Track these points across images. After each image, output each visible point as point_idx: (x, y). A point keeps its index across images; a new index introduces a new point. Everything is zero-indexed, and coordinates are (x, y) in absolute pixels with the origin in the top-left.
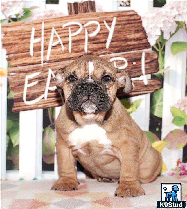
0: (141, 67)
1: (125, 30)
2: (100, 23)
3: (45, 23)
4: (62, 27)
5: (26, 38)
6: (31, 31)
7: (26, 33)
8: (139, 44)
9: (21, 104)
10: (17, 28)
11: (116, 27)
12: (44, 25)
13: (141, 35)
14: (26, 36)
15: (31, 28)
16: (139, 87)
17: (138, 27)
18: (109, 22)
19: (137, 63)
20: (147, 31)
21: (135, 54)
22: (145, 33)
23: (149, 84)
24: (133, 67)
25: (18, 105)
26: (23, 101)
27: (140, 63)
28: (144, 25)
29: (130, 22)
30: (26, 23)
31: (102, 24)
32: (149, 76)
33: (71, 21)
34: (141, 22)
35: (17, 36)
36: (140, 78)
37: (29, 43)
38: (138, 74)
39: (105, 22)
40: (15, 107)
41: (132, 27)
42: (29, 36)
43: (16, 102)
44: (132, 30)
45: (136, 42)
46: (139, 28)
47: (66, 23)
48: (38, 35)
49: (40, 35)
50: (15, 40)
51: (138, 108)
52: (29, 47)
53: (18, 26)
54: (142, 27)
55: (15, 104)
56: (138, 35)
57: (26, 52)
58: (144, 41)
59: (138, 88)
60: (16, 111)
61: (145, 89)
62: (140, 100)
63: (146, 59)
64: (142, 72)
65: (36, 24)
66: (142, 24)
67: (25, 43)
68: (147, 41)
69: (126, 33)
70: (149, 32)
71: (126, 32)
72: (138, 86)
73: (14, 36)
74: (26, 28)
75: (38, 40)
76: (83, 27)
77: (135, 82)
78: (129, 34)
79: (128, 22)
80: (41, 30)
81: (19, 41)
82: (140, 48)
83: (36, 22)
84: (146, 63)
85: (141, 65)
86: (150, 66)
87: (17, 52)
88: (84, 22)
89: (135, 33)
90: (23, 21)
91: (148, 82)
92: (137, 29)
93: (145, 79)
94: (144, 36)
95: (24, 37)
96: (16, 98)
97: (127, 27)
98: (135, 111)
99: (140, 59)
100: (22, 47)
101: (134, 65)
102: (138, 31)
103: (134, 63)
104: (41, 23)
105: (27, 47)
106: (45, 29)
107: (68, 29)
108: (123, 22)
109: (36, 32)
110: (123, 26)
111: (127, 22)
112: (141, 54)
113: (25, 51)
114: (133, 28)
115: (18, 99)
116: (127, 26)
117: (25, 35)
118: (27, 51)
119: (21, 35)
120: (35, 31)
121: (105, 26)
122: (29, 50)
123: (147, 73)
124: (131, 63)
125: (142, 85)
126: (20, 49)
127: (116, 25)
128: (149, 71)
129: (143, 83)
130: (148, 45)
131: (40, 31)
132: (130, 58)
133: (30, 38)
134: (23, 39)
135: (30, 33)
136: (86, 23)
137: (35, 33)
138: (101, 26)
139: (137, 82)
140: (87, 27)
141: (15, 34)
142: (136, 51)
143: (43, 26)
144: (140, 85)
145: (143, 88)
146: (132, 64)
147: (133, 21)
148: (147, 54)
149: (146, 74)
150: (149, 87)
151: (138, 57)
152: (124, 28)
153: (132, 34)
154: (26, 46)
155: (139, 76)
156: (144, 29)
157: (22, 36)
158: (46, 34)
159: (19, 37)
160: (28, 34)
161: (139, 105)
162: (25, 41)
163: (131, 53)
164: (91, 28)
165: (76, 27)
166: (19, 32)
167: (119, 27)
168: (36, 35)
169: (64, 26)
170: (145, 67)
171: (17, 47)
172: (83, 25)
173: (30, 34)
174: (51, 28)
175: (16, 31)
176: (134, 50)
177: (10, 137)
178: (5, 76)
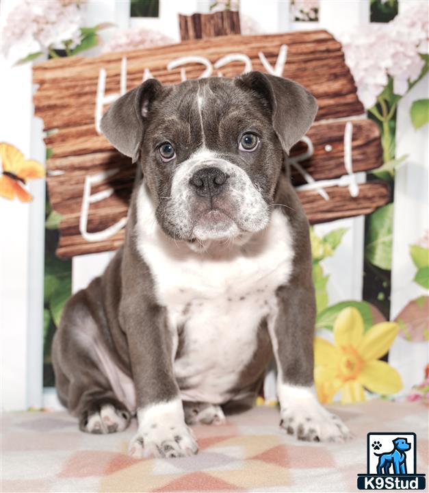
0: (343, 157)
1: (306, 73)
2: (252, 58)
3: (129, 59)
4: (165, 68)
5: (86, 94)
6: (97, 78)
7: (87, 82)
8: (338, 105)
9: (76, 239)
10: (67, 71)
11: (287, 67)
12: (128, 64)
13: (343, 85)
14: (87, 89)
15: (98, 72)
16: (338, 201)
17: (334, 67)
18: (272, 57)
19: (333, 148)
20: (357, 76)
21: (330, 127)
22: (352, 80)
23: (361, 195)
24: (325, 156)
25: (69, 242)
26: (79, 233)
27: (340, 148)
28: (350, 62)
29: (318, 55)
30: (89, 58)
31: (256, 61)
32: (362, 177)
33: (187, 56)
34: (342, 56)
35: (67, 88)
36: (342, 182)
37: (94, 104)
38: (337, 172)
39: (261, 55)
40: (61, 247)
41: (323, 66)
42: (93, 88)
43: (64, 235)
44: (324, 75)
45: (331, 102)
46: (338, 70)
47: (175, 58)
48: (112, 86)
49: (117, 86)
50: (62, 98)
51: (339, 248)
52: (94, 113)
53: (69, 66)
54: (344, 66)
55: (63, 240)
56: (336, 86)
57: (86, 124)
58: (349, 99)
59: (338, 204)
60: (64, 255)
61: (353, 205)
62: (342, 231)
63: (354, 139)
64: (344, 168)
65: (109, 62)
66: (344, 60)
67: (84, 104)
68: (357, 97)
69: (310, 80)
70: (362, 79)
71: (311, 78)
72: (337, 199)
73: (61, 88)
74: (87, 71)
75: (112, 98)
76: (214, 69)
77: (330, 190)
78: (315, 84)
79: (313, 56)
80: (118, 75)
81: (72, 101)
82: (341, 115)
83: (108, 58)
84: (354, 148)
85: (343, 151)
86: (364, 154)
87: (67, 125)
88: (215, 57)
89: (329, 80)
90: (80, 55)
91: (361, 191)
92: (334, 71)
93: (353, 183)
94: (349, 87)
95: (81, 92)
96: (64, 226)
97: (311, 67)
98: (330, 255)
99: (341, 140)
100: (78, 113)
101: (328, 153)
102: (336, 77)
103: (328, 148)
104: (120, 60)
105: (89, 112)
106: (129, 73)
107: (179, 73)
108: (302, 57)
109: (108, 79)
110: (303, 65)
111: (311, 56)
112: (342, 127)
113: (84, 122)
114: (324, 71)
115: (69, 228)
116: (310, 65)
117: (83, 86)
118: (88, 121)
119: (74, 87)
120: (107, 77)
121: (262, 65)
122: (92, 120)
123: (356, 169)
124: (320, 147)
125: (345, 197)
126: (74, 118)
127: (287, 63)
128: (362, 166)
129: (348, 192)
130: (358, 107)
131: (117, 78)
132: (318, 137)
133: (94, 93)
134: (80, 95)
135: (94, 81)
136: (218, 59)
137: (107, 83)
138: (253, 64)
139: (335, 189)
140: (222, 68)
141: (63, 85)
142: (331, 121)
143: (124, 67)
144: (341, 196)
145: (348, 203)
146: (324, 149)
147: (326, 55)
148: (358, 129)
149: (355, 172)
150: (362, 201)
151: (336, 134)
152: (305, 70)
153: (322, 83)
154: (87, 111)
155: (338, 177)
156: (348, 71)
157: (77, 90)
158: (130, 83)
159: (71, 91)
160: (90, 85)
161: (339, 242)
162: (83, 99)
163: (320, 126)
164: (229, 69)
165: (198, 67)
166: (71, 81)
167: (294, 67)
168: (109, 86)
169: (172, 65)
170: (353, 156)
171: (66, 113)
172: (213, 62)
173: (96, 84)
174: (142, 71)
175: (65, 79)
176: (327, 119)
177: (50, 314)
178: (39, 177)
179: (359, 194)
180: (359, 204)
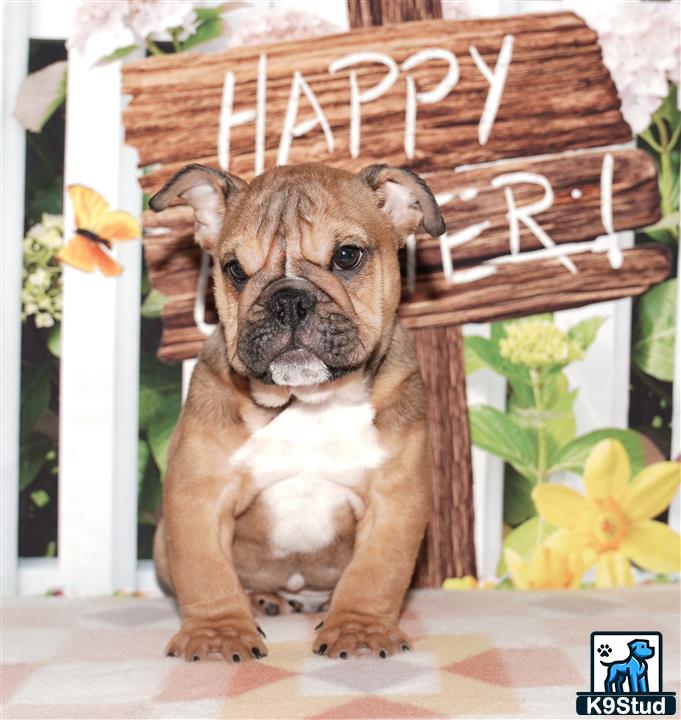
0: (599, 207)
1: (543, 78)
2: (458, 55)
3: (269, 56)
4: (326, 71)
5: (204, 110)
6: (221, 85)
7: (206, 92)
8: (592, 128)
9: (188, 333)
10: (174, 75)
11: (513, 68)
12: (268, 65)
13: (599, 96)
14: (206, 103)
15: (223, 76)
16: (591, 276)
17: (587, 69)
18: (490, 53)
19: (584, 194)
20: (621, 83)
21: (579, 162)
22: (613, 89)
23: (627, 266)
24: (571, 206)
25: (177, 338)
26: (193, 324)
27: (594, 194)
28: (610, 62)
29: (560, 51)
30: (207, 57)
31: (465, 60)
32: (628, 238)
33: (359, 51)
34: (599, 52)
35: (175, 101)
36: (597, 246)
37: (217, 125)
38: (589, 231)
39: (473, 51)
40: (166, 345)
41: (568, 68)
42: (215, 101)
43: (172, 327)
44: (570, 81)
45: (581, 122)
46: (591, 74)
47: (341, 56)
48: (244, 98)
49: (251, 99)
50: (168, 116)
51: (592, 348)
52: (216, 139)
53: (179, 67)
54: (601, 67)
55: (168, 335)
56: (589, 98)
57: (204, 156)
58: (609, 118)
59: (590, 280)
60: (170, 357)
61: (614, 282)
62: (598, 322)
63: (615, 181)
64: (601, 225)
65: (240, 60)
66: (601, 58)
67: (200, 126)
68: (621, 116)
69: (548, 89)
70: (628, 88)
71: (551, 86)
72: (591, 272)
73: (166, 101)
74: (206, 75)
75: (244, 116)
76: (401, 71)
77: (579, 258)
78: (557, 95)
79: (552, 53)
80: (255, 81)
81: (182, 121)
82: (596, 143)
83: (238, 55)
84: (615, 194)
85: (599, 198)
86: (630, 202)
87: (174, 158)
88: (403, 53)
89: (577, 89)
90: (194, 51)
91: (626, 259)
92: (585, 75)
93: (614, 247)
94: (608, 99)
95: (196, 107)
96: (171, 312)
97: (550, 69)
98: (579, 358)
99: (596, 181)
100: (192, 140)
101: (576, 201)
102: (588, 84)
103: (576, 194)
104: (256, 58)
105: (209, 139)
106: (269, 79)
107: (347, 78)
108: (536, 54)
109: (239, 88)
110: (538, 66)
111: (550, 53)
112: (598, 162)
113: (201, 153)
114: (571, 74)
115: (178, 316)
116: (549, 66)
117: (200, 98)
118: (207, 152)
119: (187, 99)
120: (237, 84)
121: (474, 65)
122: (213, 150)
123: (619, 227)
124: (564, 193)
125: (602, 269)
126: (185, 147)
127: (514, 62)
128: (629, 221)
129: (607, 261)
130: (624, 131)
131: (252, 86)
132: (561, 177)
133: (217, 109)
134: (195, 112)
135: (218, 91)
136: (408, 56)
137: (236, 93)
138: (460, 65)
139: (587, 257)
140: (413, 70)
141: (169, 96)
142: (580, 152)
143: (263, 68)
144: (596, 268)
145: (606, 278)
146: (570, 195)
147: (572, 50)
148: (622, 163)
149: (617, 231)
150: (627, 276)
151: (589, 172)
152: (541, 73)
153: (567, 93)
154: (205, 136)
155: (591, 238)
156: (608, 75)
157: (190, 104)
158: (272, 94)
159: (181, 106)
160: (211, 96)
161: (593, 338)
162: (200, 118)
163: (564, 159)
164: (425, 73)
165: (376, 69)
166: (181, 91)
167: (523, 68)
168: (239, 99)
169: (336, 65)
170: (613, 206)
171: (173, 139)
172: (399, 62)
173: (220, 95)
174: (290, 76)
175: (172, 87)
176: (575, 149)
177: (149, 447)
178: (133, 238)
179: (623, 265)
180: (624, 280)
